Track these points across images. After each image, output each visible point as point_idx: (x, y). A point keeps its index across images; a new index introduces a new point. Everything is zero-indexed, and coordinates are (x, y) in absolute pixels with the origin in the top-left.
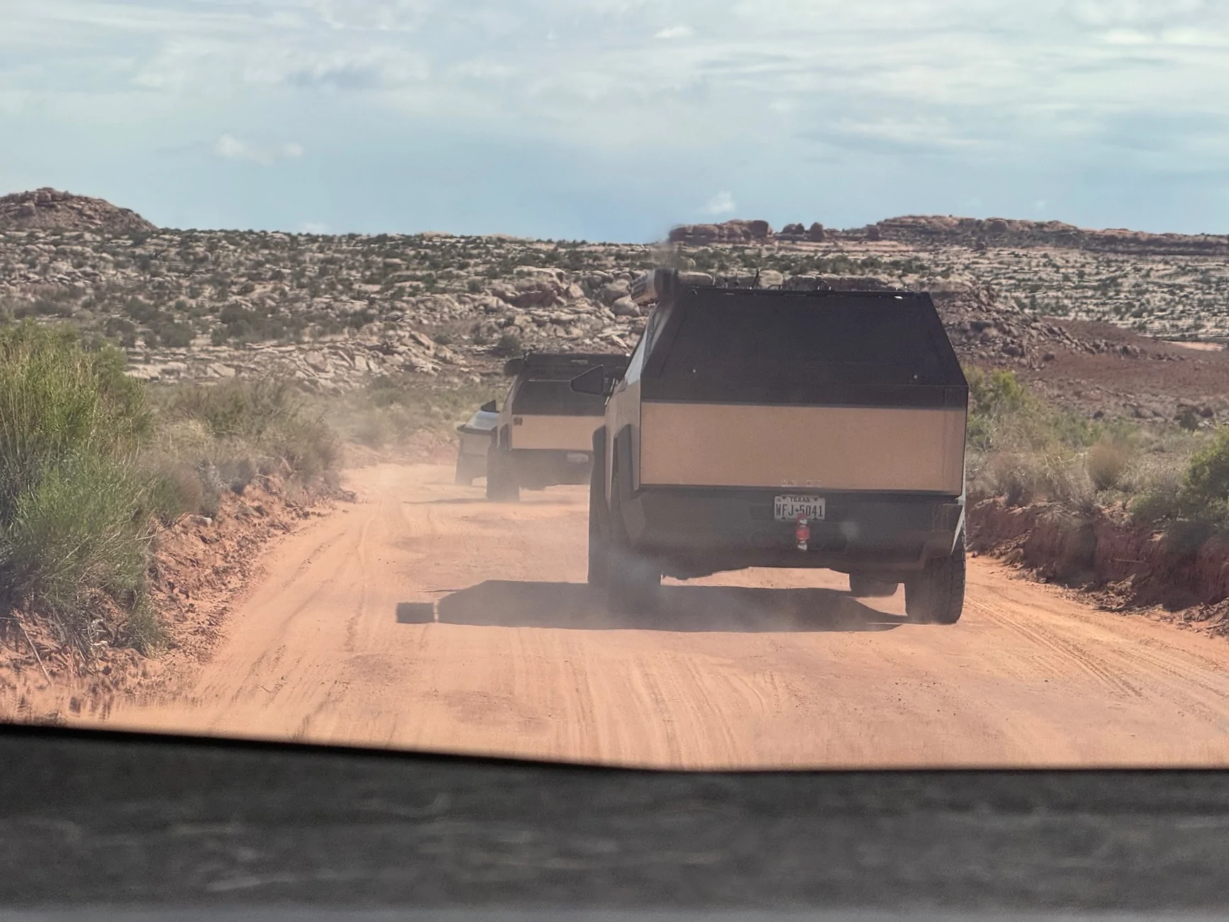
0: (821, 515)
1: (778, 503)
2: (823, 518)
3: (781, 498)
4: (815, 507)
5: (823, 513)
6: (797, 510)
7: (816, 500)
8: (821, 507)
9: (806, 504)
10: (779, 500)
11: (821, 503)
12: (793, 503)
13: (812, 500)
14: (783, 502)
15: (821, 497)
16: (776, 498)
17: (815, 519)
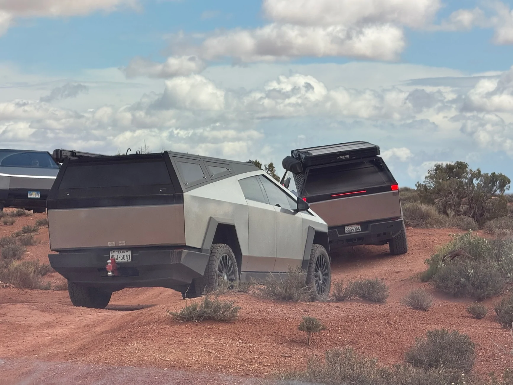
0: (129, 259)
1: (112, 254)
2: (131, 260)
3: (113, 252)
4: (127, 255)
5: (130, 258)
6: (119, 257)
7: (127, 251)
8: (129, 255)
9: (123, 254)
10: (112, 253)
11: (129, 253)
12: (118, 254)
13: (125, 252)
14: (113, 254)
15: (129, 250)
16: (111, 252)
17: (127, 261)
